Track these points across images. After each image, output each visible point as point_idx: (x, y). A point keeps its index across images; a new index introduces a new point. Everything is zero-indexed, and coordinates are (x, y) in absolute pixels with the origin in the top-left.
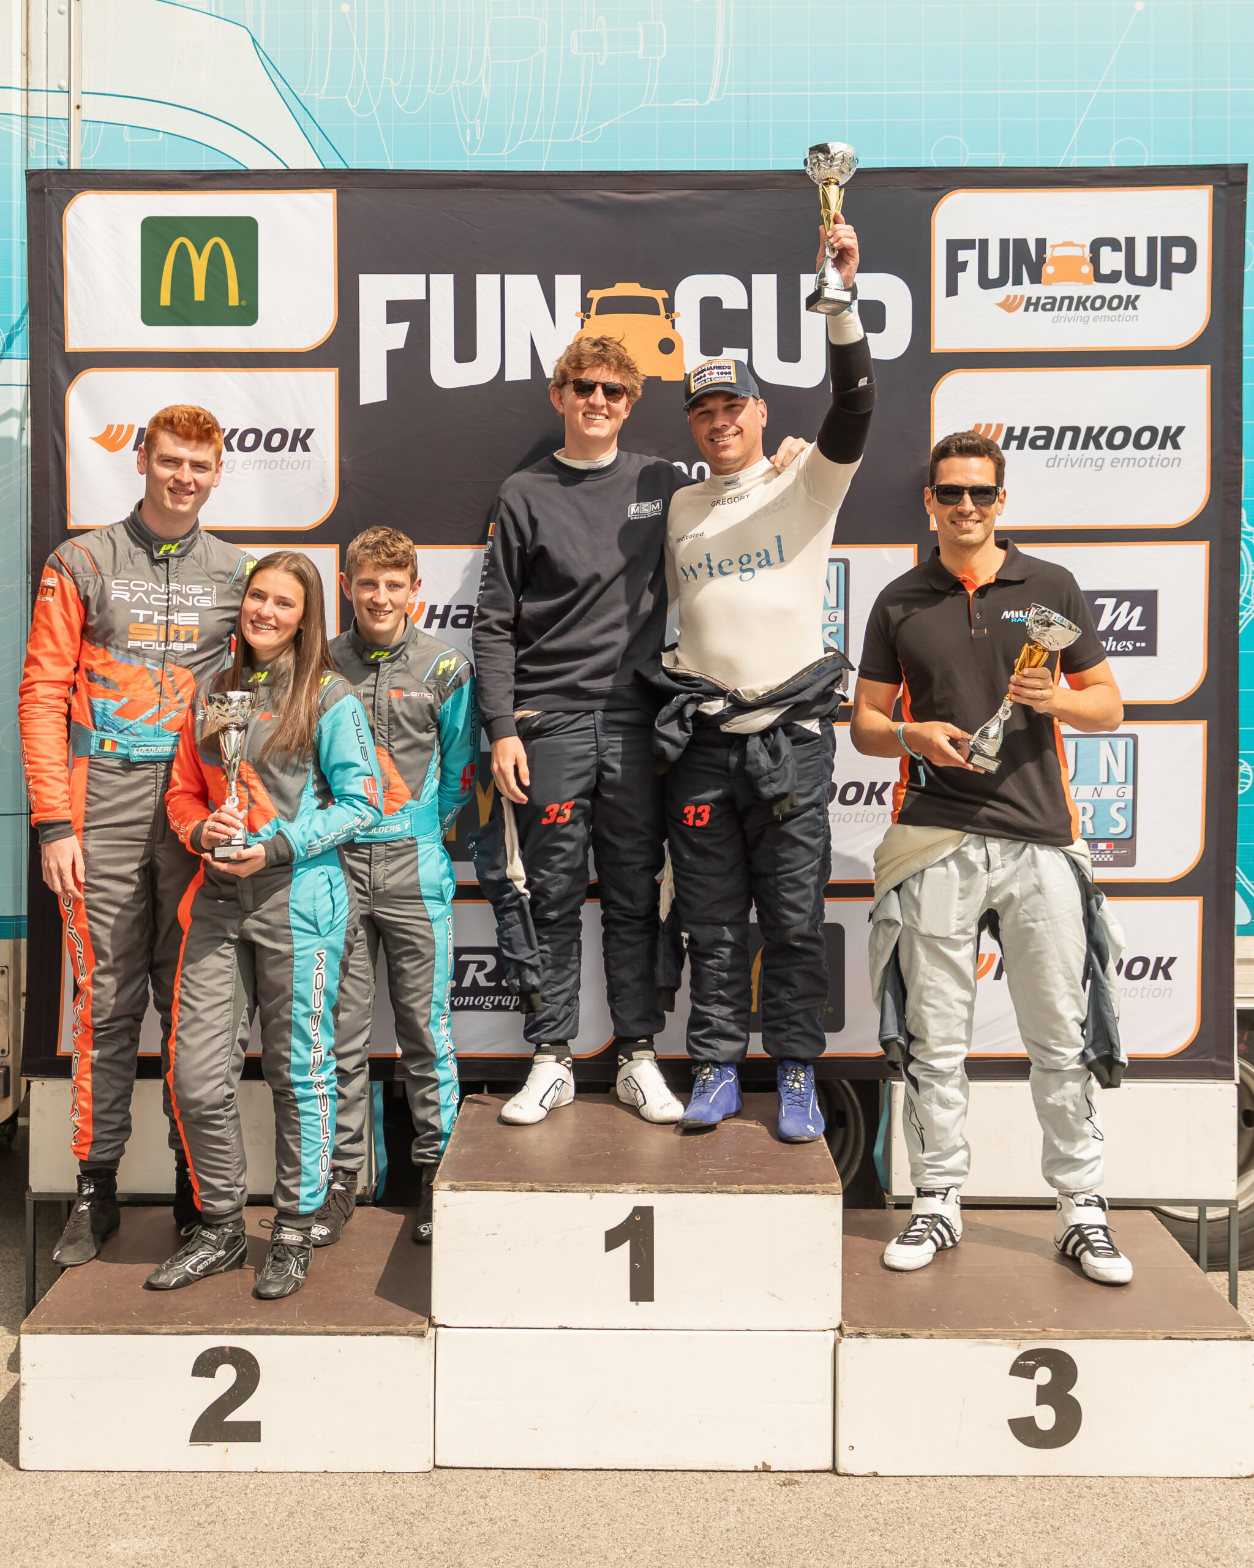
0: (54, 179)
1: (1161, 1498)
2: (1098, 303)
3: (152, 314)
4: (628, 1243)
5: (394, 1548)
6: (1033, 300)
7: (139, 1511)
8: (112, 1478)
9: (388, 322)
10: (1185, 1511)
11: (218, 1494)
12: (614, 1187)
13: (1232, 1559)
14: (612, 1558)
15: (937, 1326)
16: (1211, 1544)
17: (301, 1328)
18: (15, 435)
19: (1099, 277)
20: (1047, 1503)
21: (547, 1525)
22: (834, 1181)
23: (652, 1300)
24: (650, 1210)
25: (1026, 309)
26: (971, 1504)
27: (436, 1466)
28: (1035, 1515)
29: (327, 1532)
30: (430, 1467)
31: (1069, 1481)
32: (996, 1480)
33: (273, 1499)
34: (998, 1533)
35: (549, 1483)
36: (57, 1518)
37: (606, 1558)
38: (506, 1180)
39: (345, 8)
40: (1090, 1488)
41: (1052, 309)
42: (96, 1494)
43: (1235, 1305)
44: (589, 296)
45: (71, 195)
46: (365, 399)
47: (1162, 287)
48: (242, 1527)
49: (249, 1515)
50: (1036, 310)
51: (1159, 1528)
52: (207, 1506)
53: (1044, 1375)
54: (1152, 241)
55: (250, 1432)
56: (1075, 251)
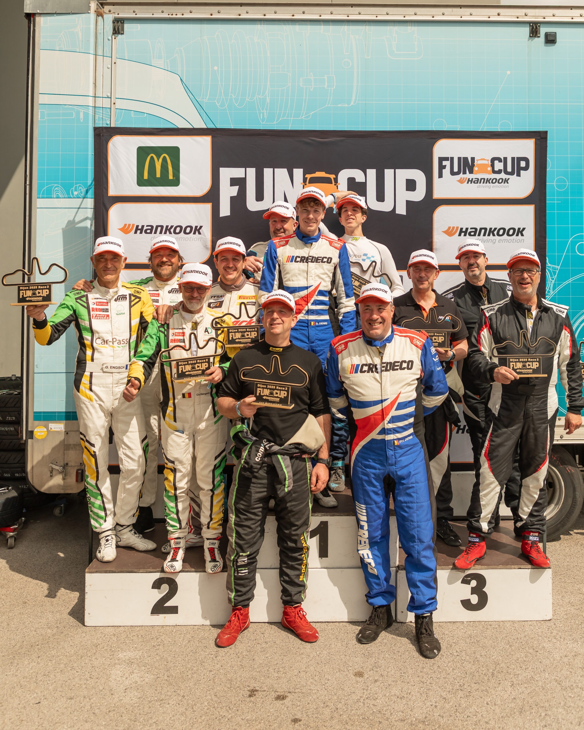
0: (105, 131)
1: (517, 629)
2: (494, 181)
3: (141, 182)
4: (318, 536)
5: (229, 654)
6: (470, 179)
7: (131, 641)
8: (120, 629)
9: (231, 186)
10: (526, 633)
11: (161, 634)
13: (543, 651)
14: (312, 656)
16: (535, 646)
17: (194, 570)
18: (89, 226)
19: (494, 172)
20: (475, 632)
23: (327, 557)
24: (327, 522)
25: (468, 183)
26: (446, 632)
28: (470, 636)
29: (203, 648)
31: (483, 623)
32: (456, 623)
33: (182, 636)
36: (99, 644)
39: (216, 68)
40: (491, 625)
41: (477, 183)
42: (114, 635)
44: (306, 176)
45: (111, 137)
46: (222, 215)
47: (517, 176)
48: (170, 647)
49: (173, 642)
50: (471, 183)
51: (516, 640)
52: (157, 639)
53: (474, 583)
54: (513, 159)
55: (174, 610)
56: (485, 162)
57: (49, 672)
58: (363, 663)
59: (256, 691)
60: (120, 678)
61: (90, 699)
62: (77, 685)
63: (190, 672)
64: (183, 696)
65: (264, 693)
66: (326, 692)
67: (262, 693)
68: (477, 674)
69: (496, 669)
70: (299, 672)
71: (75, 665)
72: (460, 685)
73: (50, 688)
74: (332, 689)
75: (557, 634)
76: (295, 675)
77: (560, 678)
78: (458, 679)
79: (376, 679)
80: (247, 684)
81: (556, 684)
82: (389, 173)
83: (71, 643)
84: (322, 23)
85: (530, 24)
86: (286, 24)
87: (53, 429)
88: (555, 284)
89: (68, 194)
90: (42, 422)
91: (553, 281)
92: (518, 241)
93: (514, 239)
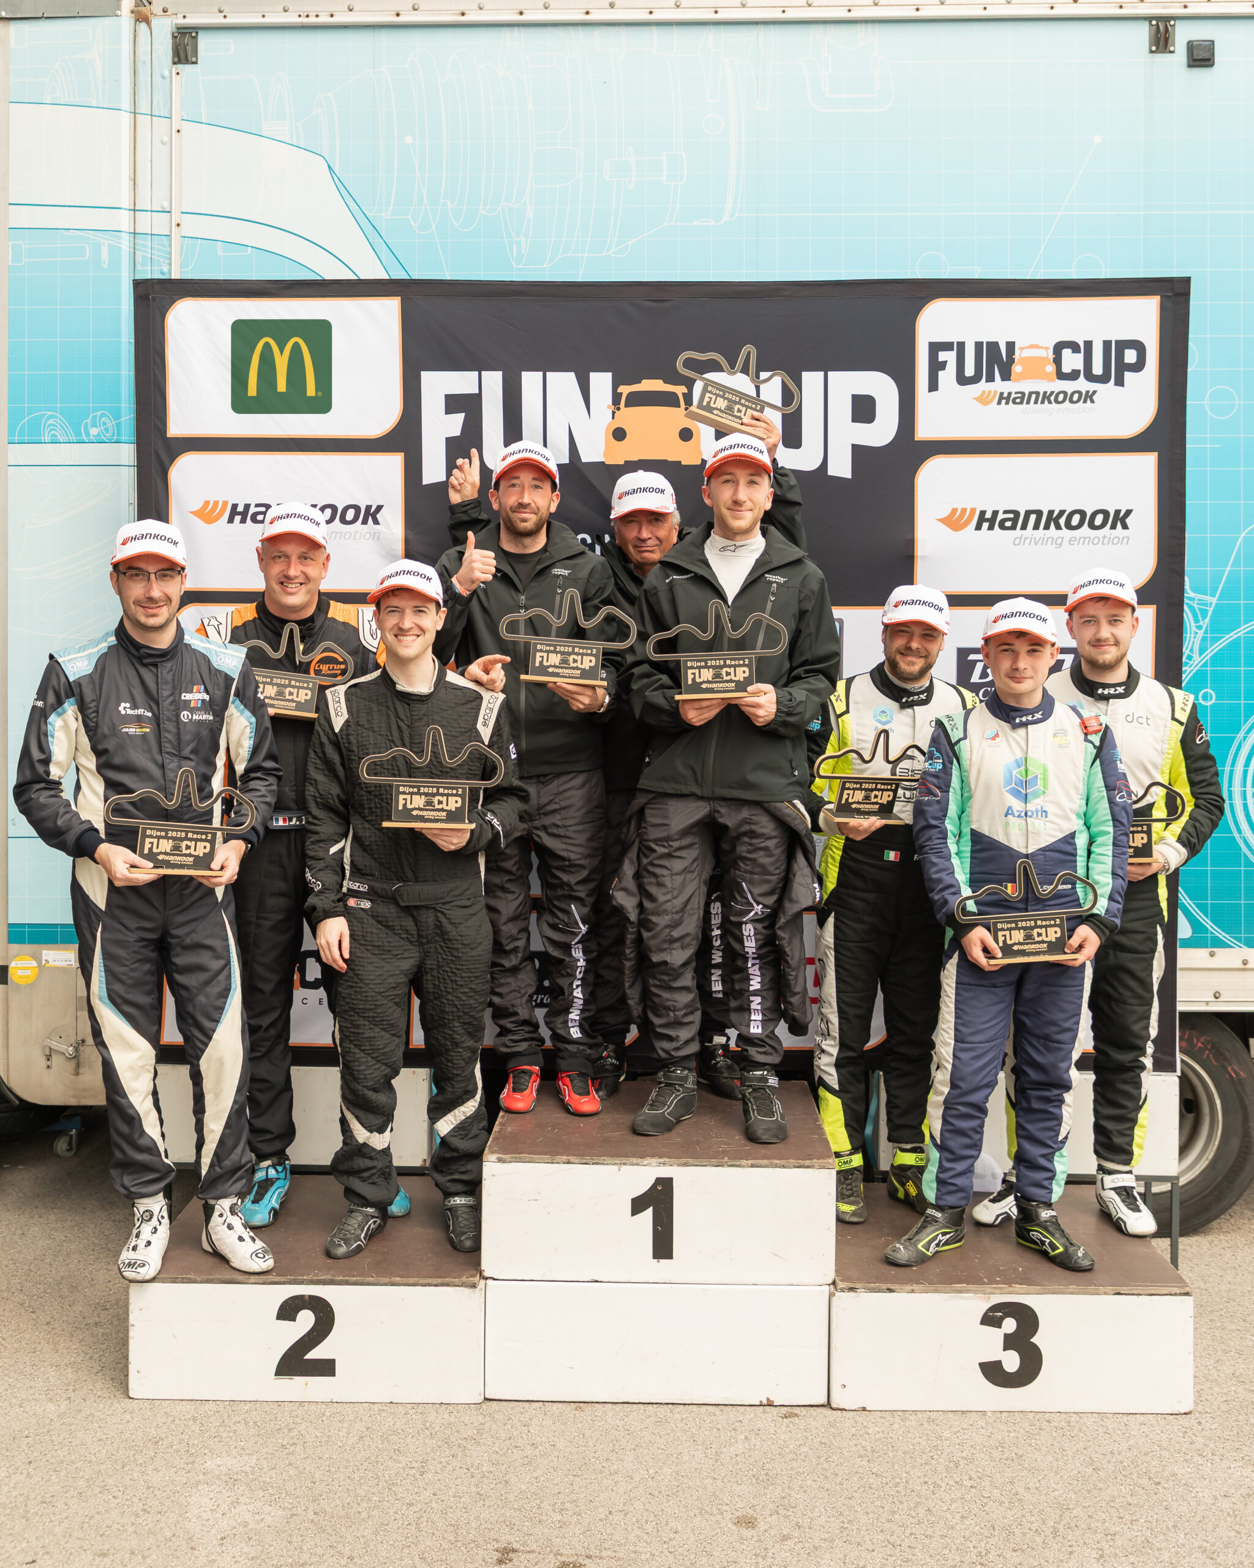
0: (157, 287)
1: (1110, 1430)
2: (1061, 397)
3: (241, 403)
4: (650, 1210)
5: (450, 1468)
6: (1005, 395)
7: (231, 1434)
8: (207, 1406)
9: (447, 413)
10: (1132, 1442)
11: (298, 1420)
12: (640, 1160)
13: (1171, 1483)
14: (637, 1478)
15: (918, 1283)
16: (1154, 1470)
17: (370, 1279)
19: (1061, 376)
20: (1012, 1435)
21: (581, 1449)
23: (671, 1258)
24: (670, 1180)
25: (1000, 402)
26: (946, 1434)
27: (486, 1399)
28: (1001, 1445)
29: (392, 1454)
30: (481, 1399)
31: (1031, 1416)
32: (968, 1415)
33: (346, 1425)
34: (969, 1460)
35: (583, 1414)
36: (161, 1439)
37: (632, 1478)
38: (546, 1153)
39: (409, 139)
40: (1049, 1421)
41: (1021, 403)
42: (195, 1419)
43: (1176, 1267)
44: (619, 391)
45: (172, 302)
46: (427, 480)
47: (1116, 384)
48: (319, 1449)
49: (326, 1438)
50: (1007, 403)
51: (1109, 1457)
52: (290, 1430)
53: (1010, 1325)
54: (1107, 344)
55: (326, 1368)
56: (1041, 353)
57: (53, 1496)
58: (755, 1497)
59: (514, 1551)
60: (209, 1513)
61: (144, 1558)
62: (116, 1526)
63: (365, 1505)
64: (351, 1558)
65: (532, 1556)
66: (671, 1558)
67: (527, 1556)
68: (1017, 1531)
69: (1061, 1520)
70: (610, 1513)
71: (111, 1481)
72: (979, 1554)
73: (57, 1530)
74: (685, 1553)
75: (1206, 1445)
76: (601, 1520)
77: (1213, 1545)
78: (973, 1539)
79: (785, 1532)
80: (493, 1535)
81: (1203, 1557)
82: (811, 381)
83: (99, 1435)
84: (655, 30)
85: (1150, 22)
86: (572, 32)
87: (52, 963)
88: (1204, 639)
89: (78, 434)
90: (27, 948)
91: (1201, 633)
92: (1116, 541)
93: (1104, 537)
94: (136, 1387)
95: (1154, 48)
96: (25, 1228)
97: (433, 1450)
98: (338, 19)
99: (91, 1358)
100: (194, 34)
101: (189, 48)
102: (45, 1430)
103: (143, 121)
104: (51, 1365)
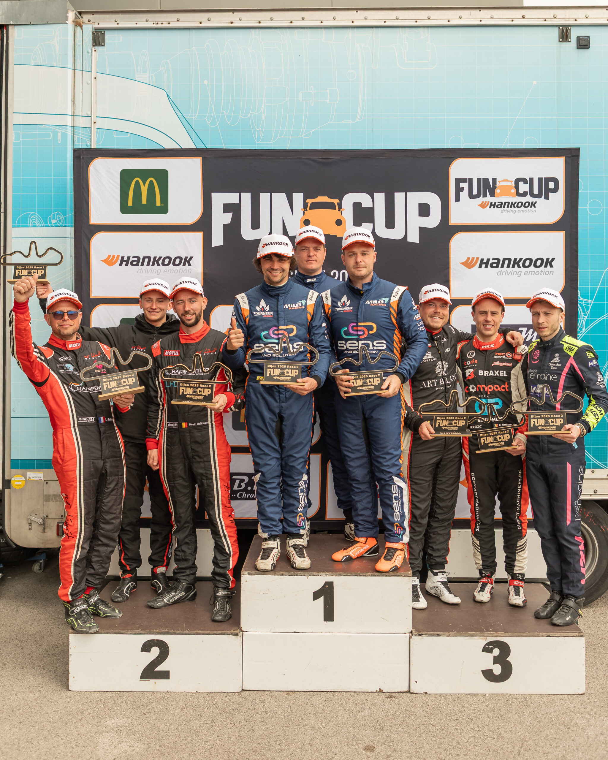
0: (84, 152)
1: (546, 703)
2: (520, 205)
3: (125, 209)
4: (323, 597)
5: (225, 723)
6: (493, 203)
7: (119, 708)
8: (109, 694)
9: (224, 213)
10: (556, 708)
11: (151, 701)
12: (317, 573)
13: (575, 728)
14: (317, 728)
15: (452, 631)
16: (567, 722)
17: (186, 632)
18: (68, 257)
19: (518, 194)
20: (498, 705)
21: (289, 714)
22: (409, 571)
23: (333, 621)
24: (332, 583)
25: (490, 207)
26: (466, 705)
27: (243, 690)
28: (493, 710)
29: (197, 717)
30: (241, 690)
31: (507, 696)
32: (477, 696)
33: (175, 703)
34: (477, 718)
35: (290, 697)
36: (85, 710)
37: (314, 728)
39: (206, 82)
40: (516, 699)
41: (501, 207)
42: (101, 701)
44: (307, 202)
45: (92, 159)
46: (214, 244)
47: (545, 198)
48: (162, 715)
49: (165, 709)
50: (494, 207)
51: (545, 715)
52: (147, 706)
53: (496, 652)
54: (540, 179)
55: (165, 675)
56: (509, 184)
57: (32, 739)
58: (374, 736)
60: (108, 746)
62: (63, 753)
63: (184, 742)
68: (501, 752)
69: (522, 746)
70: (304, 745)
71: (60, 731)
73: (34, 755)
75: (592, 709)
76: (299, 748)
78: (480, 756)
79: (389, 754)
82: (399, 197)
83: (55, 709)
84: (323, 30)
85: (559, 28)
86: (284, 30)
87: (32, 478)
88: (587, 320)
89: (46, 222)
90: (20, 471)
91: (586, 317)
92: (547, 273)
93: (541, 271)
94: (73, 685)
95: (561, 40)
96: (19, 608)
97: (217, 715)
98: (172, 25)
99: (50, 671)
100: (103, 32)
101: (100, 39)
102: (28, 707)
103: (78, 73)
104: (31, 675)
